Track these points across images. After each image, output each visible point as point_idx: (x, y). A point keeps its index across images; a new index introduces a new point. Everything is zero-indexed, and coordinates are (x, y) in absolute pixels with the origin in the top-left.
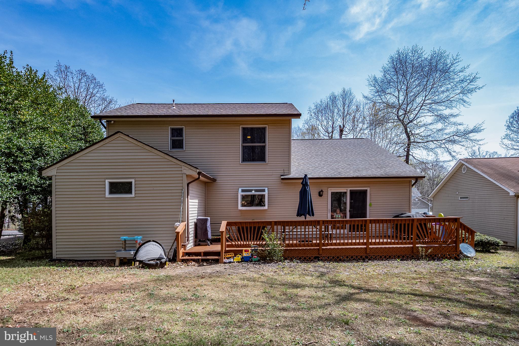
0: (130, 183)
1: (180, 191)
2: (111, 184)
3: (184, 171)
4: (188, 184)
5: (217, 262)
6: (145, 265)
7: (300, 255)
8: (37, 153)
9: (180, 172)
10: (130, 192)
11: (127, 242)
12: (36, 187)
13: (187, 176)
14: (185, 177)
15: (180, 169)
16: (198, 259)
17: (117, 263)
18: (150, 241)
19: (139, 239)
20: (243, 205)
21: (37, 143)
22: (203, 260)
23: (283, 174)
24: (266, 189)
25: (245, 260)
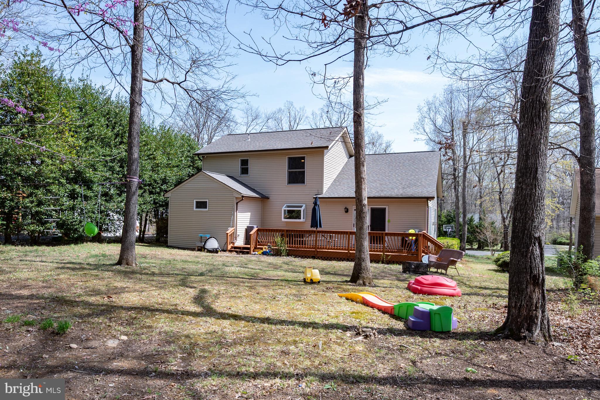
0: (206, 202)
1: (232, 208)
2: (197, 202)
3: (234, 195)
4: (237, 203)
5: (248, 253)
6: (209, 251)
7: (303, 254)
8: (163, 182)
9: (232, 196)
10: (206, 208)
11: (203, 238)
12: (163, 202)
13: (236, 198)
14: (235, 199)
15: (232, 194)
16: (238, 251)
17: (196, 249)
18: (211, 237)
19: (208, 236)
20: (285, 218)
21: (163, 176)
22: (240, 252)
23: (317, 194)
24: (304, 205)
25: (264, 253)
